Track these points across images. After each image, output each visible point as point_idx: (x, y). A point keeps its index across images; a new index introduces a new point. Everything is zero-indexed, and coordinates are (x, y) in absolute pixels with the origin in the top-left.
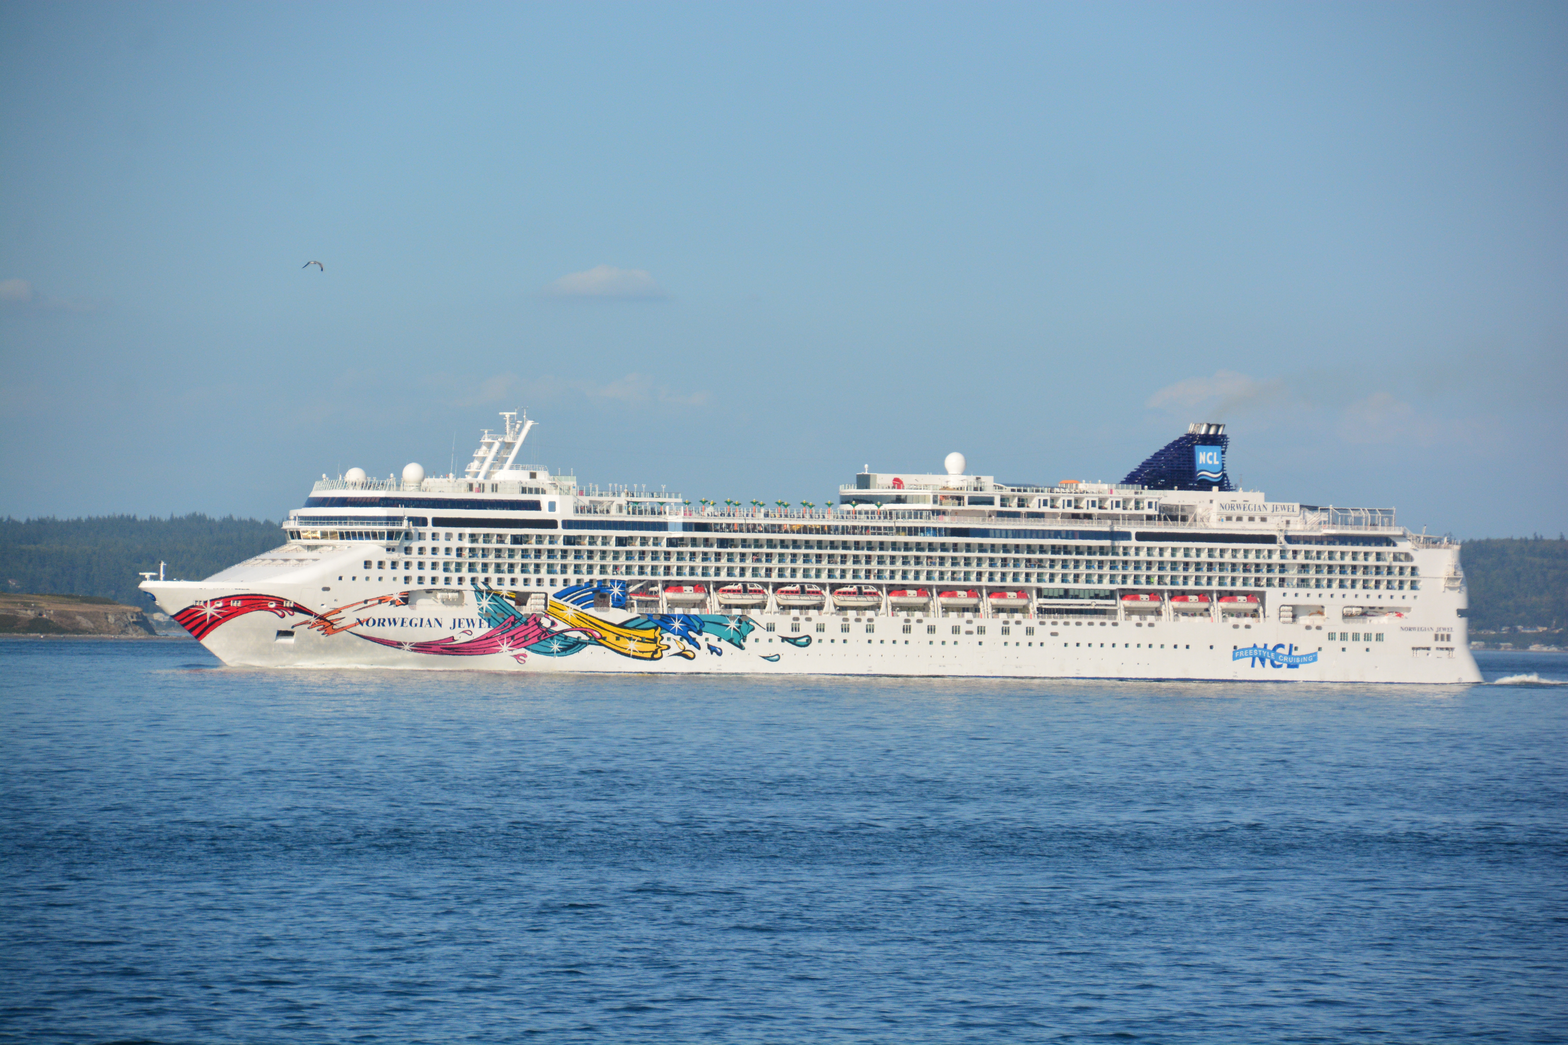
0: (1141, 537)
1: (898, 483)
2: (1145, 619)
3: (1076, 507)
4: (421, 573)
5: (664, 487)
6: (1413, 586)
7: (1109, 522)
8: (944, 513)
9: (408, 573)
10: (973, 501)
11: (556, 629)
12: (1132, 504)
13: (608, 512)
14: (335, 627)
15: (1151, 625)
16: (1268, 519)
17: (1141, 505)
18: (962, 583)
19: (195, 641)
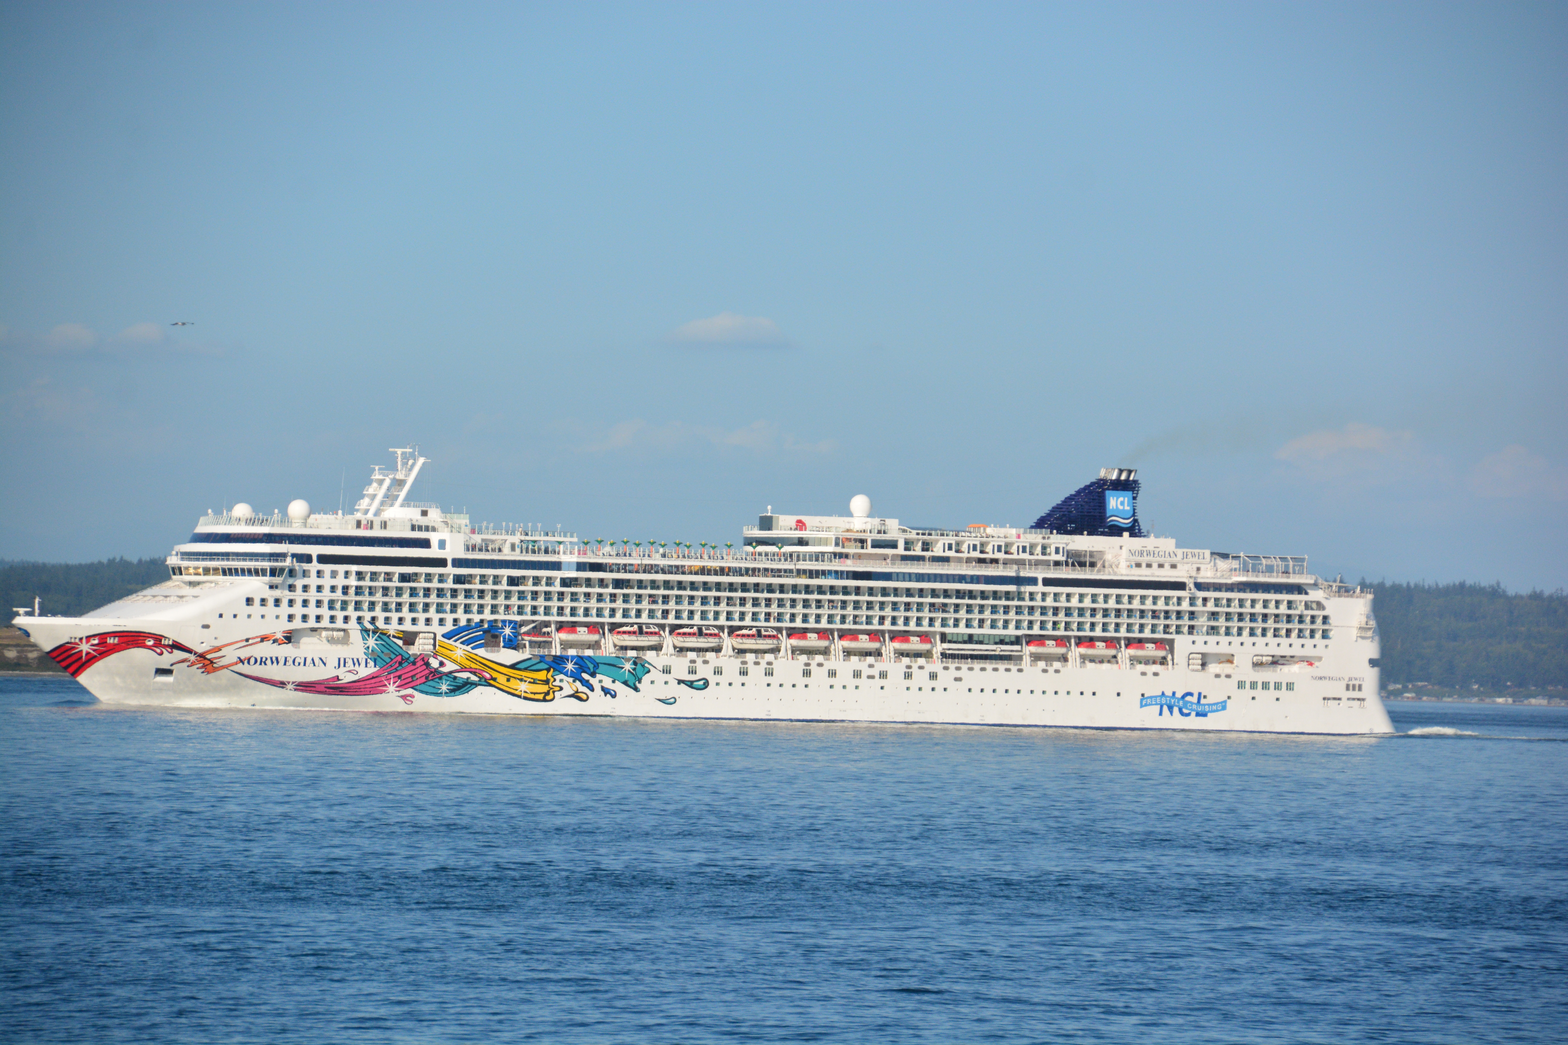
0: (1047, 582)
1: (801, 525)
2: (1051, 665)
3: (982, 552)
4: (305, 611)
5: (559, 526)
6: (1325, 635)
7: (1015, 567)
8: (847, 556)
9: (291, 611)
10: (876, 545)
11: (444, 670)
12: (1039, 549)
13: (500, 550)
14: (215, 665)
15: (1057, 671)
16: (1179, 566)
17: (1048, 550)
18: (865, 627)
19: (71, 679)
